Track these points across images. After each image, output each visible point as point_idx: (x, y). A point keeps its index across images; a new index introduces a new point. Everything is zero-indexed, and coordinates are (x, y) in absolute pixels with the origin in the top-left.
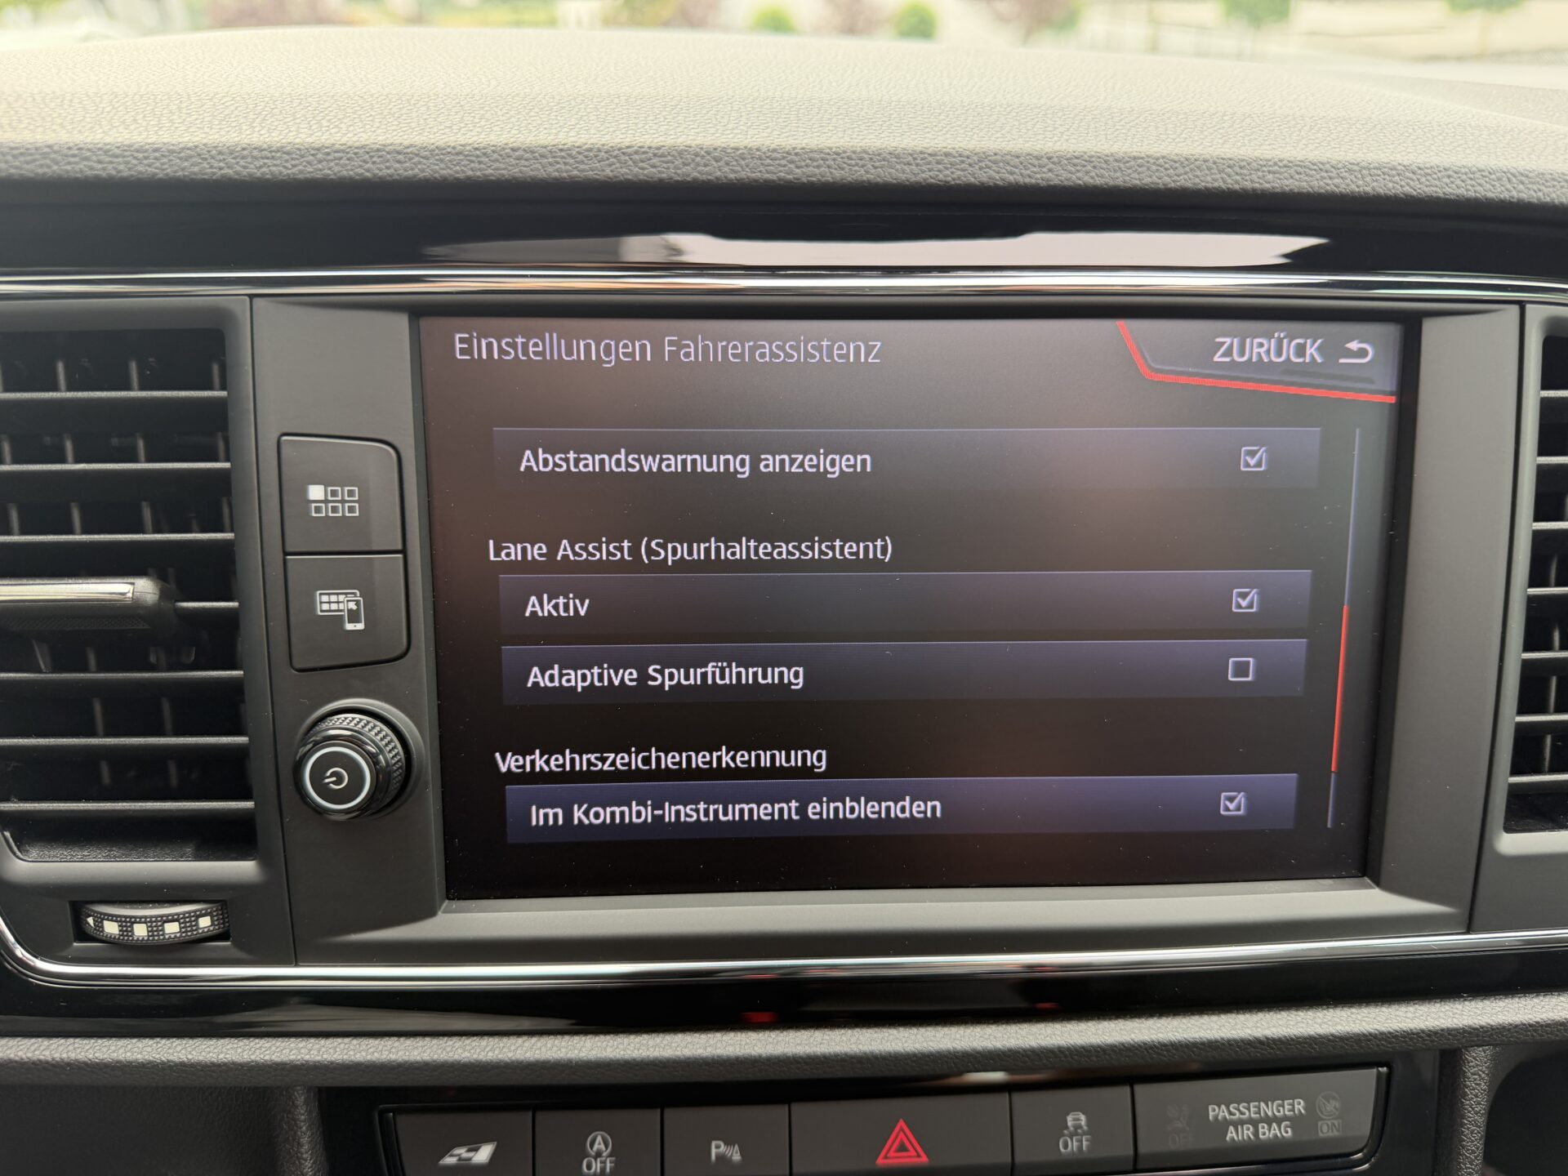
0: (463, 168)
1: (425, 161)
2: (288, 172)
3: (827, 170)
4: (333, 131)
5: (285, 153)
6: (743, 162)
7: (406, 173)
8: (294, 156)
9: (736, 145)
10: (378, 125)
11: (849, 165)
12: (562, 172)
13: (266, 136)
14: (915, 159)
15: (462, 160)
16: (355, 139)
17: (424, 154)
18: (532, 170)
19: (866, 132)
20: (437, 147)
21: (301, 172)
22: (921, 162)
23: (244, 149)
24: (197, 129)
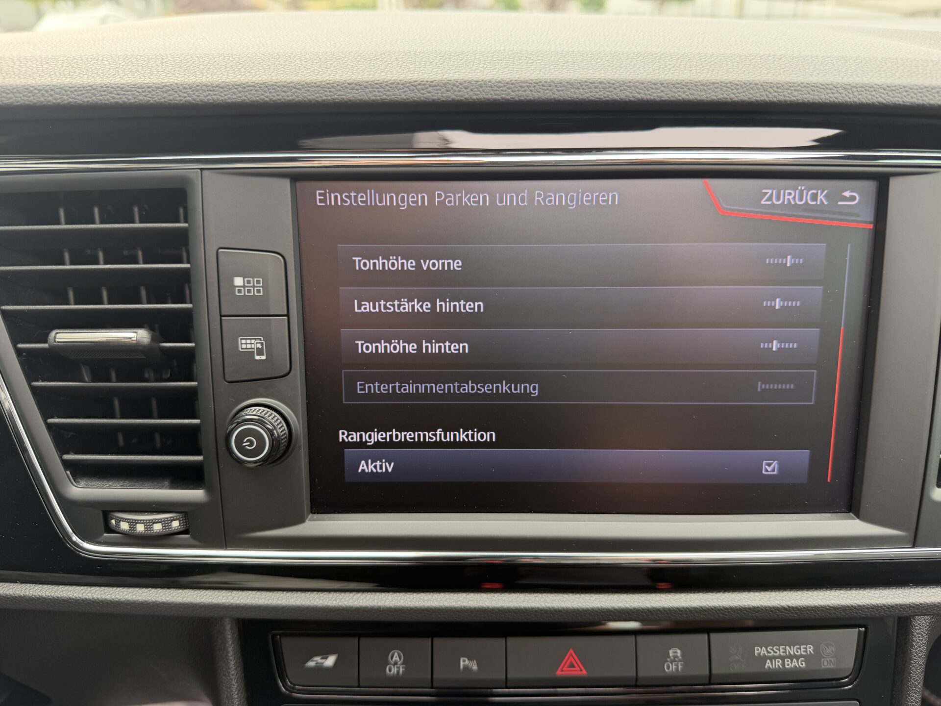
0: (321, 95)
1: (299, 91)
2: (223, 98)
3: (530, 93)
4: (247, 74)
5: (220, 88)
6: (481, 89)
7: (288, 98)
8: (226, 89)
9: (477, 79)
10: (273, 70)
11: (543, 90)
12: (377, 96)
13: (210, 78)
14: (582, 85)
15: (320, 90)
16: (260, 79)
17: (298, 87)
18: (360, 96)
19: (553, 70)
20: (306, 83)
21: (229, 98)
22: (585, 88)
23: (197, 86)
24: (171, 75)
